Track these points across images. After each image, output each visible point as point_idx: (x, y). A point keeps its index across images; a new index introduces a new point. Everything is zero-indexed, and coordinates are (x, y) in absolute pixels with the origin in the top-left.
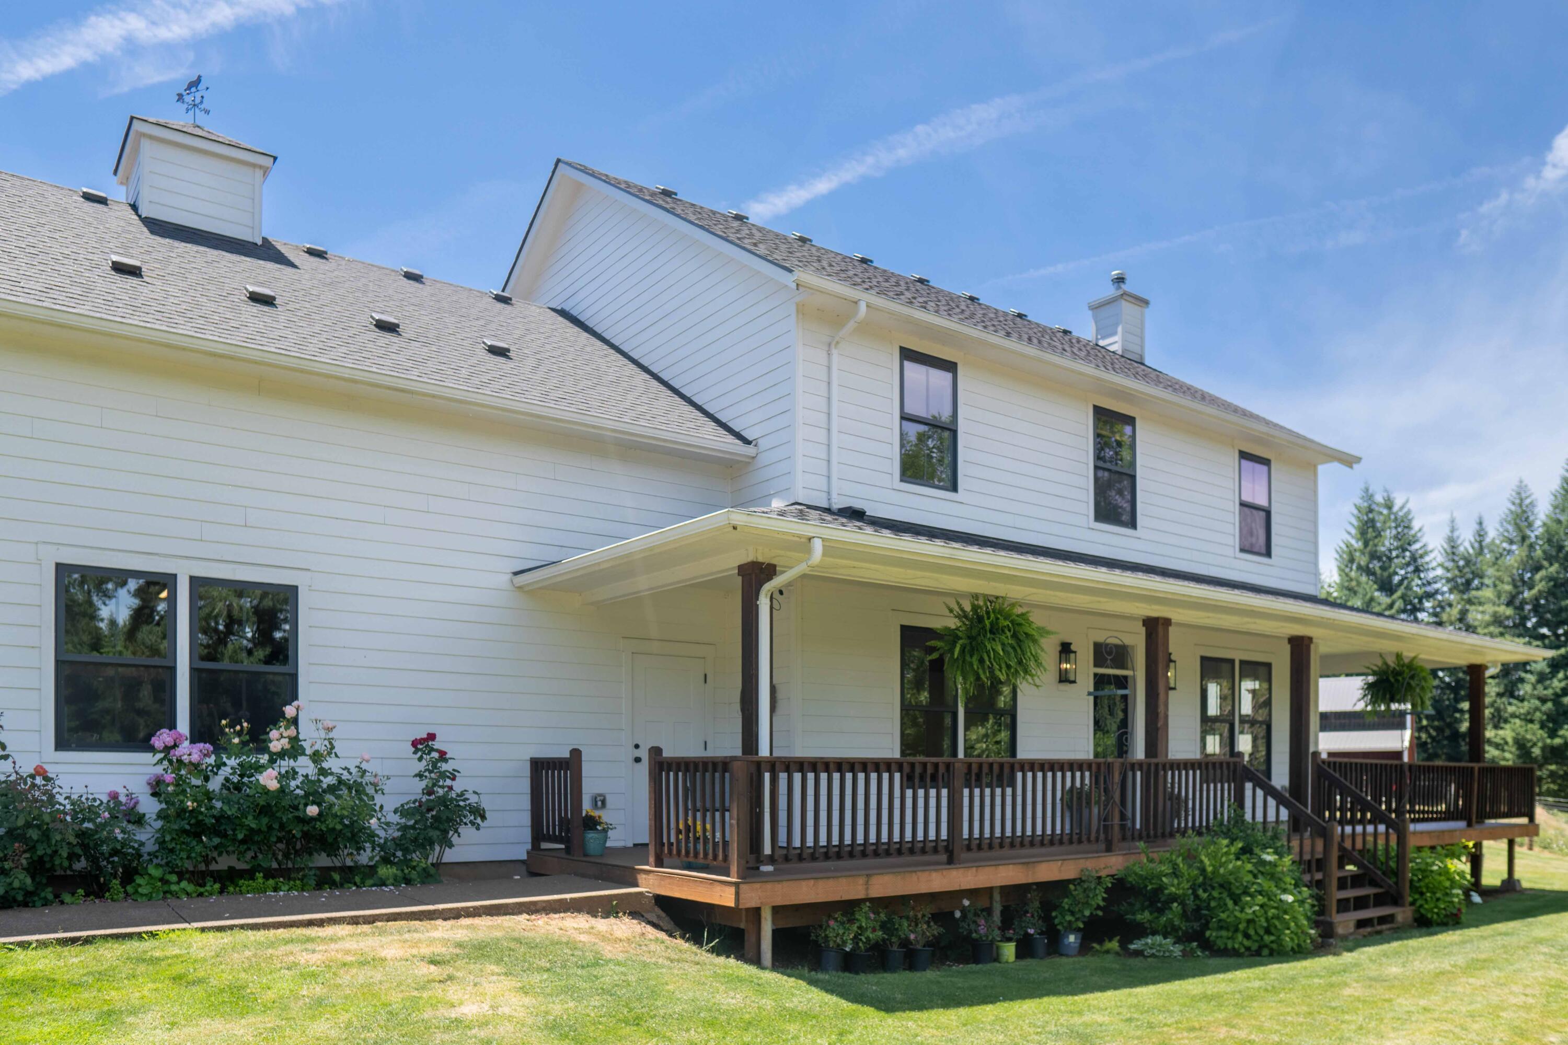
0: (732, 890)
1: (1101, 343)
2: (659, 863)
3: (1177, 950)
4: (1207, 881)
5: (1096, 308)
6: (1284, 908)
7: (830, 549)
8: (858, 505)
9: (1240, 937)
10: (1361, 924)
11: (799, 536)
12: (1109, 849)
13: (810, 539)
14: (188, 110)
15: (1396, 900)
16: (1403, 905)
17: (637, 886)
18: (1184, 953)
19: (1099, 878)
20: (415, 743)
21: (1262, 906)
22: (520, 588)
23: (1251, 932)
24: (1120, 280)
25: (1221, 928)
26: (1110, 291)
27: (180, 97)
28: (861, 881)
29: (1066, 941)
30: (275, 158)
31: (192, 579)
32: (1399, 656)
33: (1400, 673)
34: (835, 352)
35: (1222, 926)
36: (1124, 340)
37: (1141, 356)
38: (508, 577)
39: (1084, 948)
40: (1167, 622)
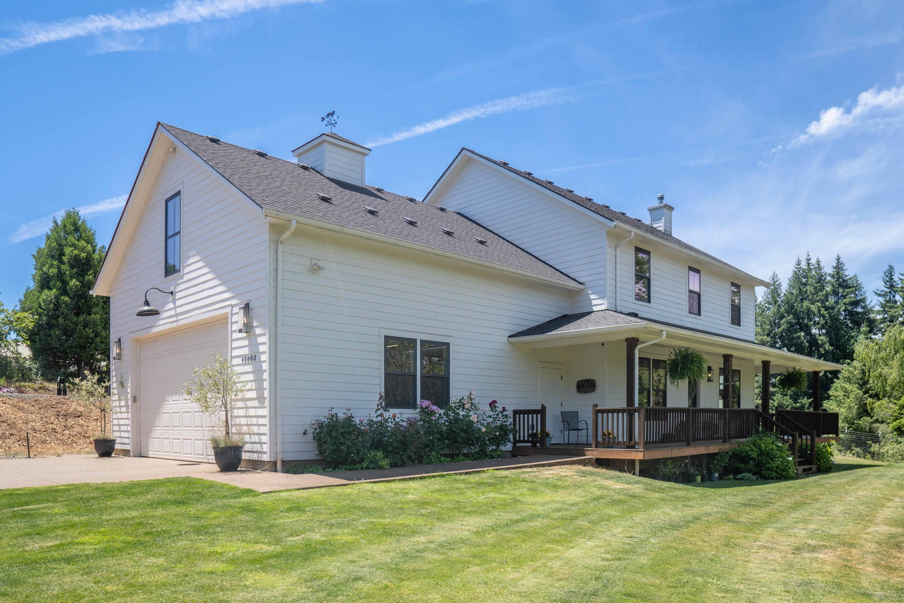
0: (642, 453)
1: (654, 226)
2: (596, 447)
3: (754, 477)
4: (761, 453)
5: (651, 210)
6: (788, 462)
7: (667, 336)
8: (636, 312)
9: (774, 473)
10: (804, 470)
11: (659, 330)
12: (725, 442)
13: (661, 331)
14: (326, 125)
15: (811, 463)
16: (813, 464)
17: (585, 456)
18: (757, 479)
19: (727, 452)
20: (490, 404)
21: (781, 462)
22: (510, 343)
23: (778, 471)
24: (661, 198)
25: (766, 470)
26: (657, 203)
27: (323, 119)
28: (670, 451)
29: (714, 476)
30: (371, 150)
31: (421, 340)
32: (794, 368)
33: (796, 375)
34: (618, 250)
35: (768, 469)
36: (665, 226)
37: (671, 233)
38: (507, 338)
39: (721, 478)
40: (732, 356)
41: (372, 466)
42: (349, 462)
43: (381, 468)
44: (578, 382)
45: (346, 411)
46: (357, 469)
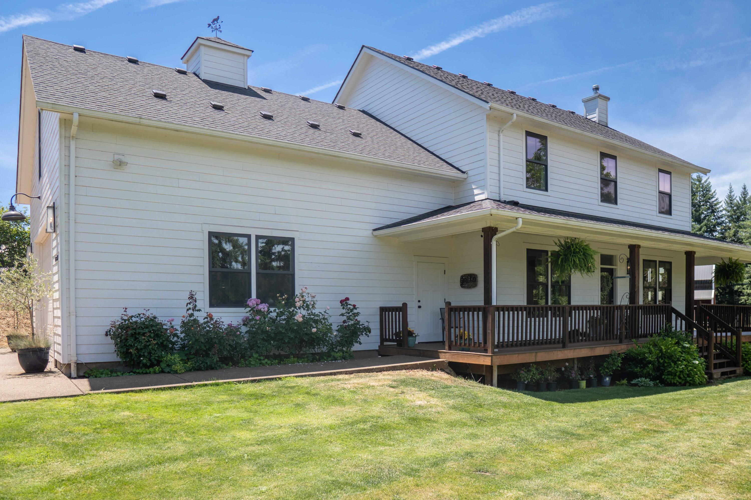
0: (490, 358)
1: (588, 117)
2: (450, 349)
3: (652, 383)
4: (663, 355)
5: (586, 101)
6: (695, 366)
7: (525, 222)
8: (515, 199)
9: (677, 379)
10: (723, 374)
11: (513, 217)
12: (621, 342)
13: (517, 218)
14: (213, 31)
15: (736, 364)
16: (739, 367)
17: (439, 358)
18: (655, 385)
19: (619, 354)
20: (341, 302)
21: (686, 365)
22: (376, 236)
23: (682, 376)
24: (597, 89)
25: (668, 375)
26: (592, 94)
28: (534, 355)
29: (605, 380)
30: (253, 51)
31: (257, 236)
32: (730, 259)
33: (732, 267)
34: (501, 135)
35: (670, 373)
36: (599, 116)
37: (607, 123)
38: (371, 231)
39: (612, 383)
40: (639, 246)
41: (167, 369)
42: (141, 365)
43: (176, 372)
44: (462, 277)
45: (144, 312)
46: (150, 373)
